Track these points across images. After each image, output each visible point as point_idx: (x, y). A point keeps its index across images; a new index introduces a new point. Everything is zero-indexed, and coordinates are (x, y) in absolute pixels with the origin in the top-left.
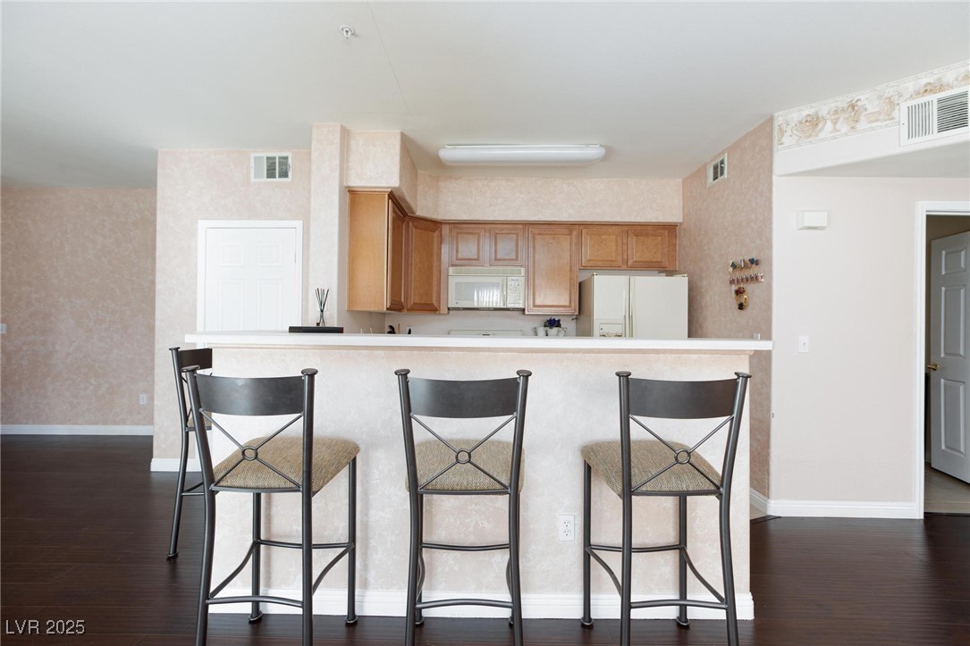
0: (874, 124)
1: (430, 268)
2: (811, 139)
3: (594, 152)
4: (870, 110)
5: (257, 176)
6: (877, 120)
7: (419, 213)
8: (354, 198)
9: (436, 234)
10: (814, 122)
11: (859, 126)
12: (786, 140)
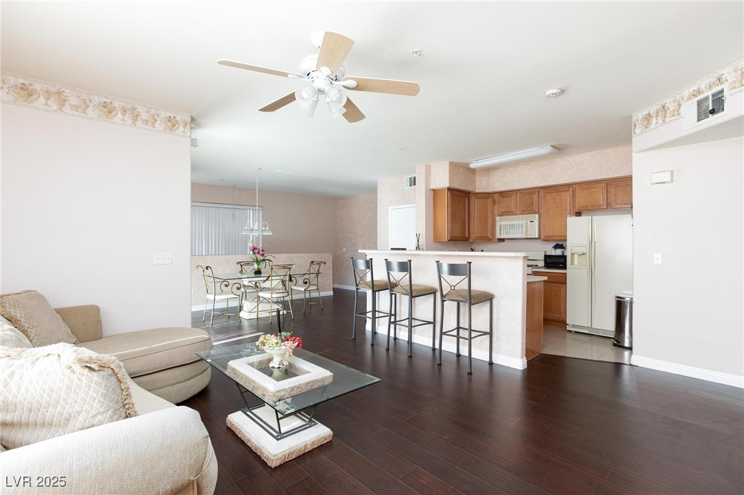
0: (672, 118)
1: (486, 218)
2: (647, 129)
3: (546, 149)
4: (671, 109)
5: (407, 186)
6: (673, 116)
7: (477, 191)
8: (435, 192)
9: (490, 199)
10: (648, 118)
11: (667, 120)
12: (638, 131)
